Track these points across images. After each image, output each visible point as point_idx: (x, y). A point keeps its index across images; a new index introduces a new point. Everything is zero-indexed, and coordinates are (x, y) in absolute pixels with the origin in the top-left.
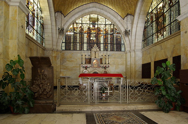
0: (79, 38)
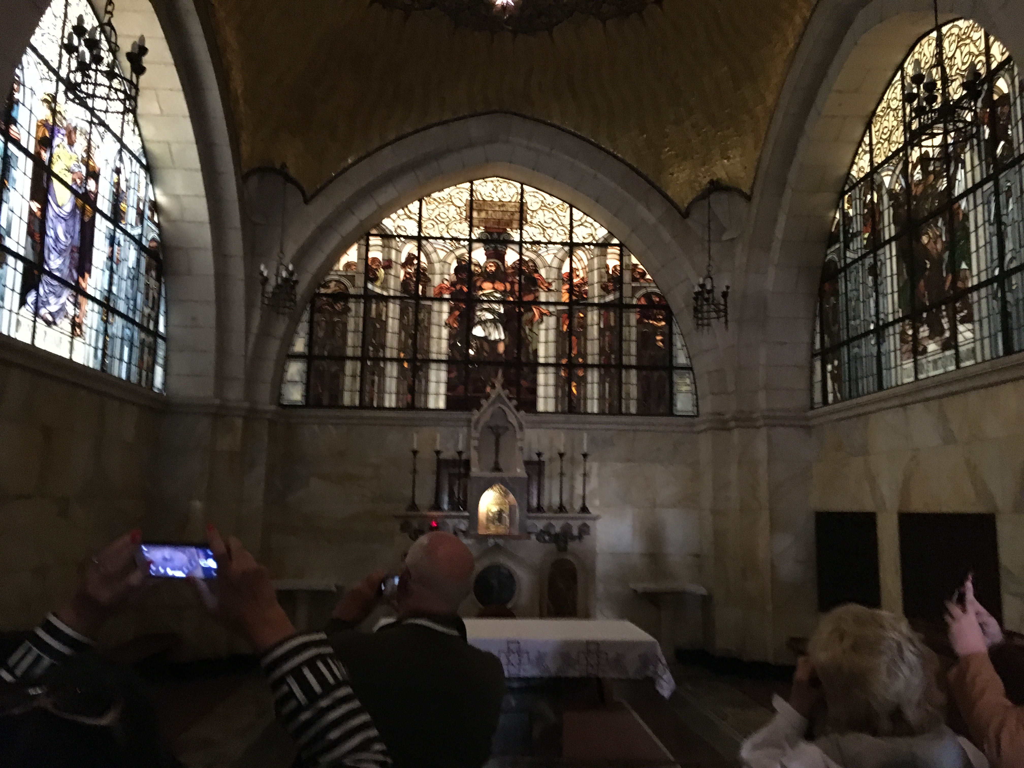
0: (402, 326)
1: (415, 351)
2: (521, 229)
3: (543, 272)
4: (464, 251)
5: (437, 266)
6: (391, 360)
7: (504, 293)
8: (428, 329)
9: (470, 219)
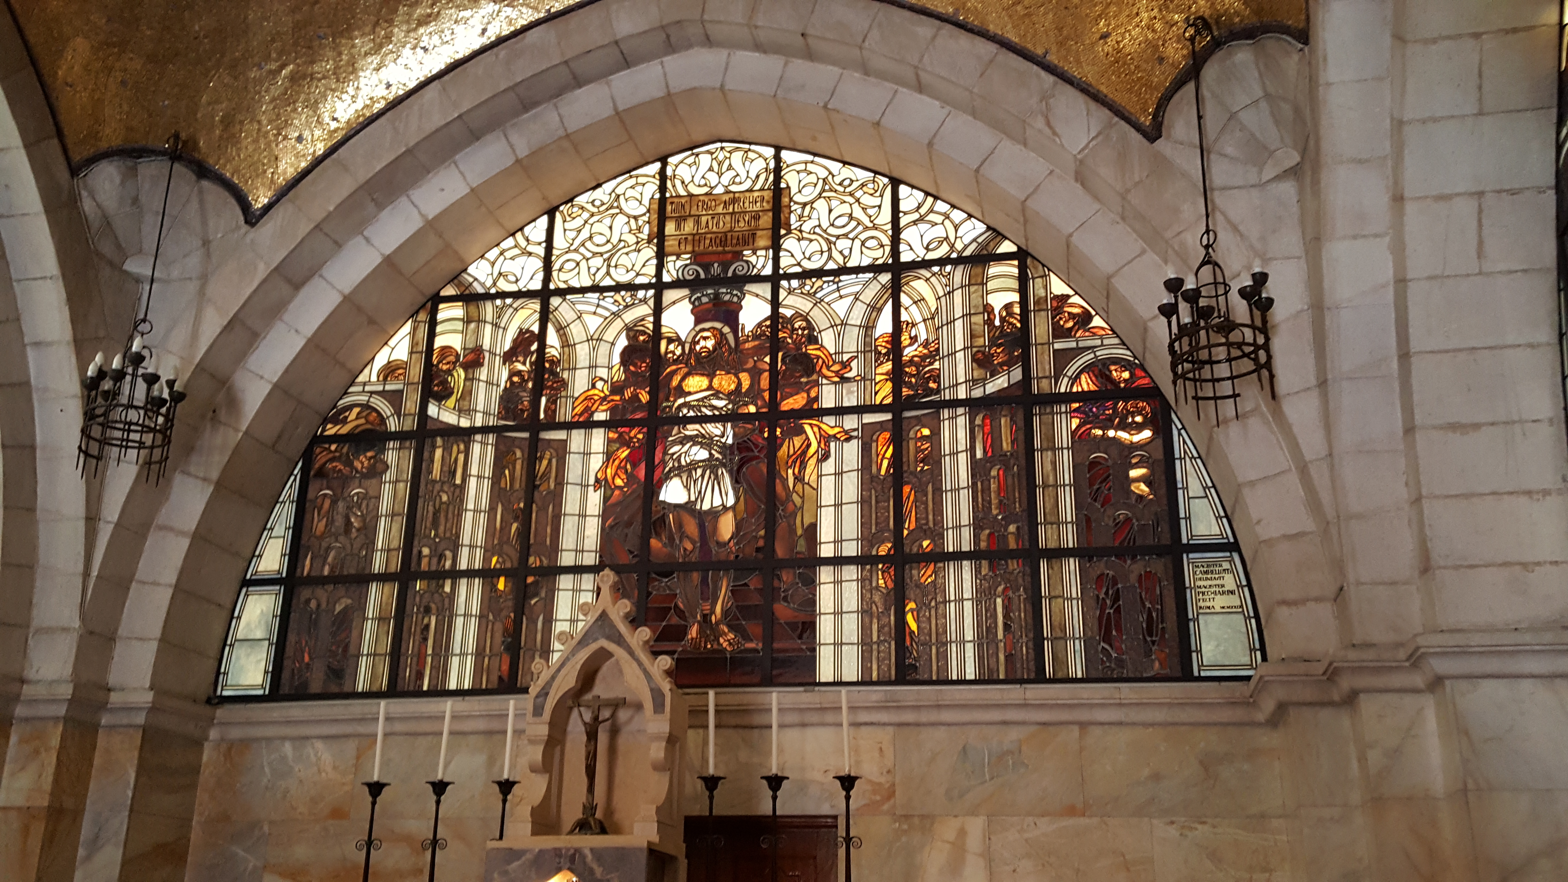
1: (525, 550)
2: (776, 247)
3: (828, 340)
4: (645, 310)
5: (582, 352)
6: (470, 574)
7: (735, 395)
8: (557, 497)
9: (659, 238)
